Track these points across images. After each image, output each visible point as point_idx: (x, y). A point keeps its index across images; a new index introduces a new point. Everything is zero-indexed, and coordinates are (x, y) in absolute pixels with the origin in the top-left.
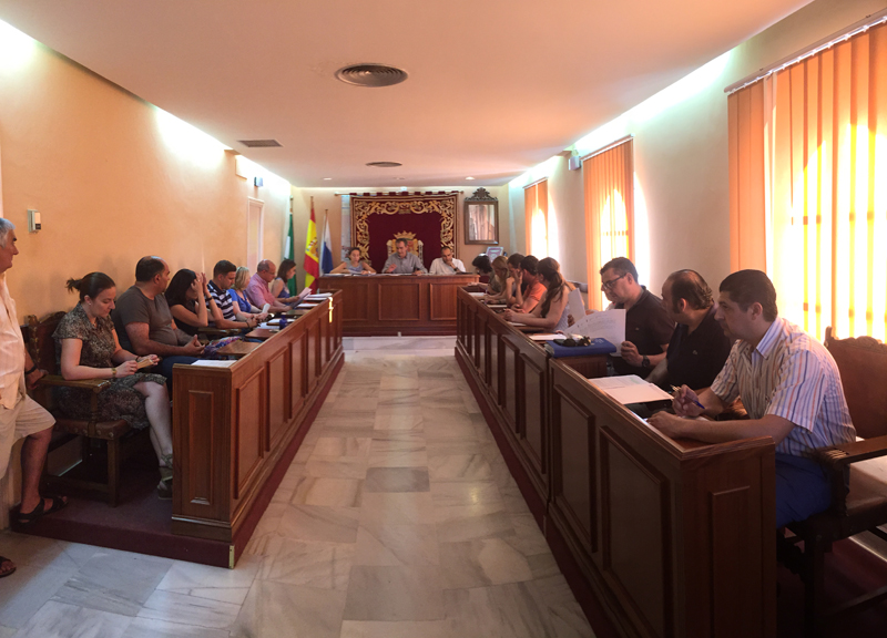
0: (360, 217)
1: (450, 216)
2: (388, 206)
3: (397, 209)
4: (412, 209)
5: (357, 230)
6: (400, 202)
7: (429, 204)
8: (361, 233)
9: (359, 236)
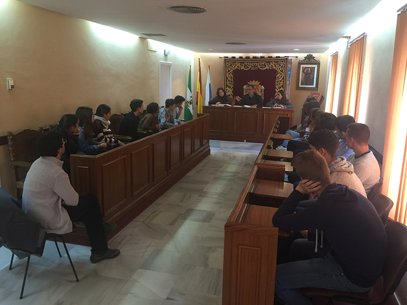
0: (229, 71)
1: (282, 71)
2: (245, 65)
3: (250, 67)
4: (259, 67)
5: (227, 78)
6: (252, 63)
7: (270, 64)
8: (229, 81)
9: (228, 82)
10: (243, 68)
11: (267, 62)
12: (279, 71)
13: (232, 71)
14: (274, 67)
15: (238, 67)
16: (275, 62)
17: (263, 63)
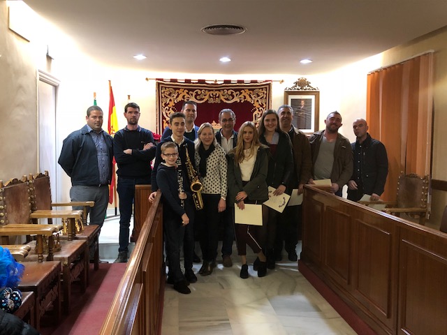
1: (262, 106)
2: (197, 94)
3: (206, 98)
4: (222, 98)
6: (209, 91)
7: (241, 93)
10: (192, 99)
11: (236, 90)
12: (256, 105)
14: (248, 99)
16: (249, 90)
17: (229, 92)
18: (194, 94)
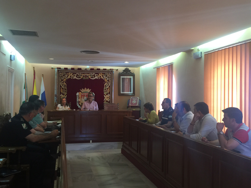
0: (62, 80)
1: (108, 81)
2: (77, 75)
3: (82, 77)
4: (89, 77)
5: (61, 87)
6: (83, 73)
7: (98, 75)
8: (63, 89)
9: (61, 90)
10: (75, 77)
11: (96, 73)
12: (106, 80)
13: (65, 80)
14: (102, 78)
15: (71, 76)
16: (102, 73)
17: (93, 74)
18: (76, 75)
